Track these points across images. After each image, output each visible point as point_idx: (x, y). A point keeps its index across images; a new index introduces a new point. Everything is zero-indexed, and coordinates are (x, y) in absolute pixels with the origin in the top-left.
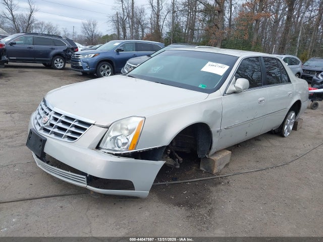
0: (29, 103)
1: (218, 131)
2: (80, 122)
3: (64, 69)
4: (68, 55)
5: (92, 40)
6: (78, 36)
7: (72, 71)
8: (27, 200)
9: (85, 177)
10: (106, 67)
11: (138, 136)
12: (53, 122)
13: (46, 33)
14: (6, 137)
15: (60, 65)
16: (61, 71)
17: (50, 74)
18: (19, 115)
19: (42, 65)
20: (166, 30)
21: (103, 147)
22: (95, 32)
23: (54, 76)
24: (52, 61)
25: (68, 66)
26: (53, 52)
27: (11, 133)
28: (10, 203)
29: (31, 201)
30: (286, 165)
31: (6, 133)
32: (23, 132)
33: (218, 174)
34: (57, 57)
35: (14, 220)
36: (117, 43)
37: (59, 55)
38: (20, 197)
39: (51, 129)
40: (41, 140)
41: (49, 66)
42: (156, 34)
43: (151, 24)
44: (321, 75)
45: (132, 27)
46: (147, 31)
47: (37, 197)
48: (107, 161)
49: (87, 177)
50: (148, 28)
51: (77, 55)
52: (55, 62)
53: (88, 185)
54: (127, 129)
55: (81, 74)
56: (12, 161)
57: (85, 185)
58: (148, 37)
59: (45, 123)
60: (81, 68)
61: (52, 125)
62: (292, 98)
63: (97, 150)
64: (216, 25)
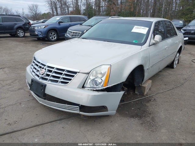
0: (11, 61)
1: (148, 69)
2: (68, 71)
3: (24, 37)
4: (27, 28)
5: (36, 17)
6: (26, 15)
7: (31, 38)
8: (39, 125)
9: (78, 107)
10: (53, 33)
11: (109, 77)
12: (49, 73)
13: (5, 14)
14: (6, 85)
15: (21, 34)
16: (23, 38)
17: (17, 41)
18: (8, 69)
19: (9, 35)
20: (83, 8)
21: (87, 86)
22: (37, 11)
23: (19, 42)
24: (16, 32)
25: (28, 34)
26: (16, 26)
27: (8, 82)
28: (29, 129)
29: (42, 126)
30: (182, 85)
31: (5, 82)
32: (15, 80)
33: (147, 95)
34: (19, 29)
35: (36, 140)
36: (58, 18)
37: (20, 28)
38: (33, 124)
39: (49, 78)
40: (42, 86)
41: (14, 35)
42: (77, 11)
43: (73, 5)
44: (183, 30)
45: (61, 7)
46: (71, 9)
47: (45, 122)
48: (92, 95)
49: (79, 106)
50: (71, 7)
51: (33, 27)
52: (18, 32)
53: (80, 111)
54: (101, 73)
55: (36, 39)
56: (18, 101)
57: (78, 112)
58: (72, 13)
59: (43, 75)
60: (37, 35)
61: (48, 75)
62: (178, 45)
63: (84, 89)
64: (114, 3)
